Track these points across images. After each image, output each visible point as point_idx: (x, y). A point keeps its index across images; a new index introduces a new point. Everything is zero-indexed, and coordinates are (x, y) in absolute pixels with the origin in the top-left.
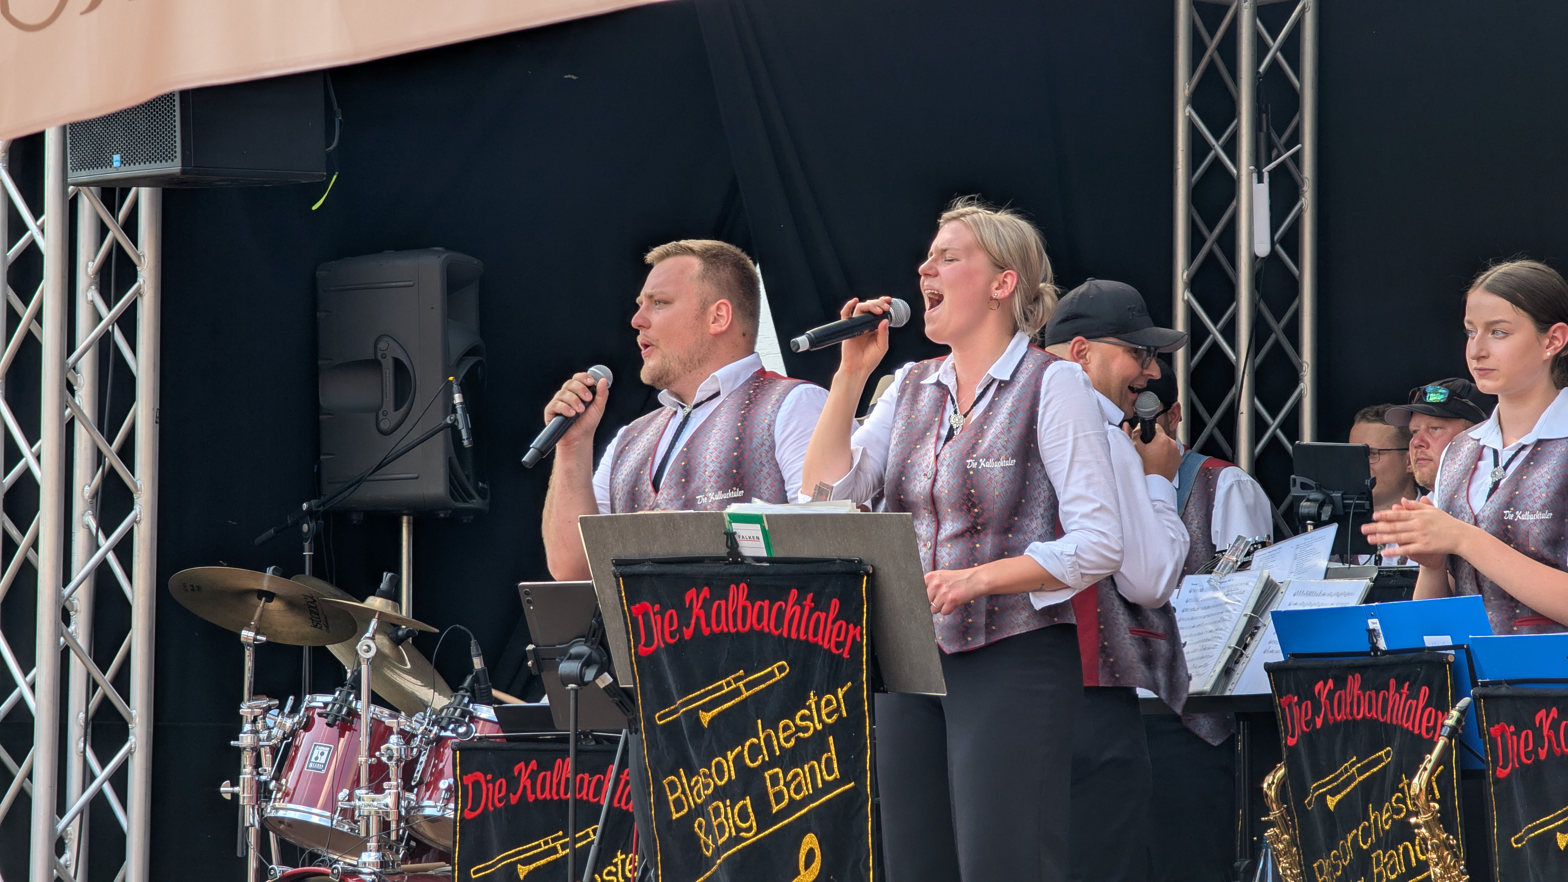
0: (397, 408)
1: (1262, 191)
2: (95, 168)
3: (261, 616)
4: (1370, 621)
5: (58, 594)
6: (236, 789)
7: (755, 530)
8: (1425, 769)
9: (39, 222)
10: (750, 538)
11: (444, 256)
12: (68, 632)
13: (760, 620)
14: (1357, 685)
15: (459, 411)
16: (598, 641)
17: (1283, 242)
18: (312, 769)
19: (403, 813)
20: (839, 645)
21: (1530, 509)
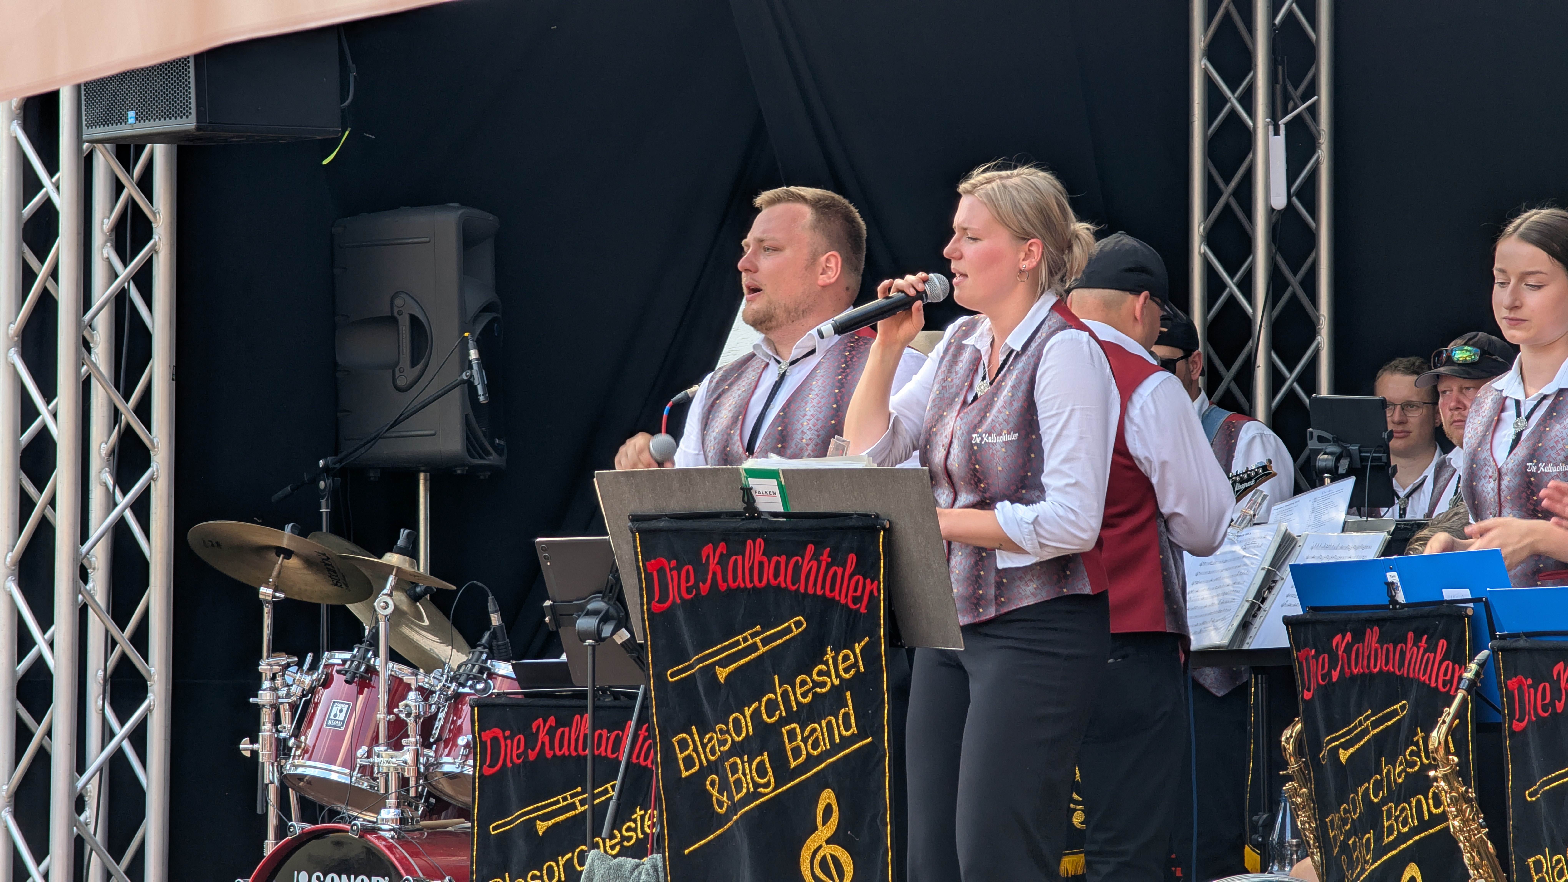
0: (413, 364)
1: (1279, 144)
2: (110, 125)
3: (279, 573)
4: (1388, 574)
5: (76, 552)
6: (256, 746)
7: (772, 485)
8: (1444, 722)
9: (54, 179)
10: (766, 493)
11: (460, 212)
12: (86, 589)
13: (776, 575)
14: (1375, 639)
15: (475, 367)
16: (616, 596)
17: (1299, 194)
18: (331, 726)
19: (422, 770)
20: (856, 600)
21: (1553, 461)
